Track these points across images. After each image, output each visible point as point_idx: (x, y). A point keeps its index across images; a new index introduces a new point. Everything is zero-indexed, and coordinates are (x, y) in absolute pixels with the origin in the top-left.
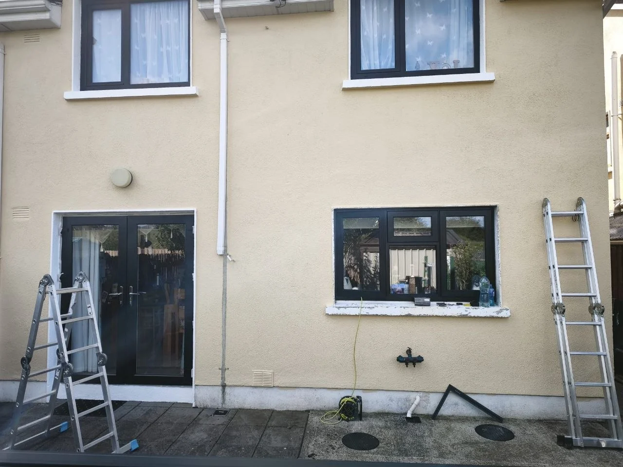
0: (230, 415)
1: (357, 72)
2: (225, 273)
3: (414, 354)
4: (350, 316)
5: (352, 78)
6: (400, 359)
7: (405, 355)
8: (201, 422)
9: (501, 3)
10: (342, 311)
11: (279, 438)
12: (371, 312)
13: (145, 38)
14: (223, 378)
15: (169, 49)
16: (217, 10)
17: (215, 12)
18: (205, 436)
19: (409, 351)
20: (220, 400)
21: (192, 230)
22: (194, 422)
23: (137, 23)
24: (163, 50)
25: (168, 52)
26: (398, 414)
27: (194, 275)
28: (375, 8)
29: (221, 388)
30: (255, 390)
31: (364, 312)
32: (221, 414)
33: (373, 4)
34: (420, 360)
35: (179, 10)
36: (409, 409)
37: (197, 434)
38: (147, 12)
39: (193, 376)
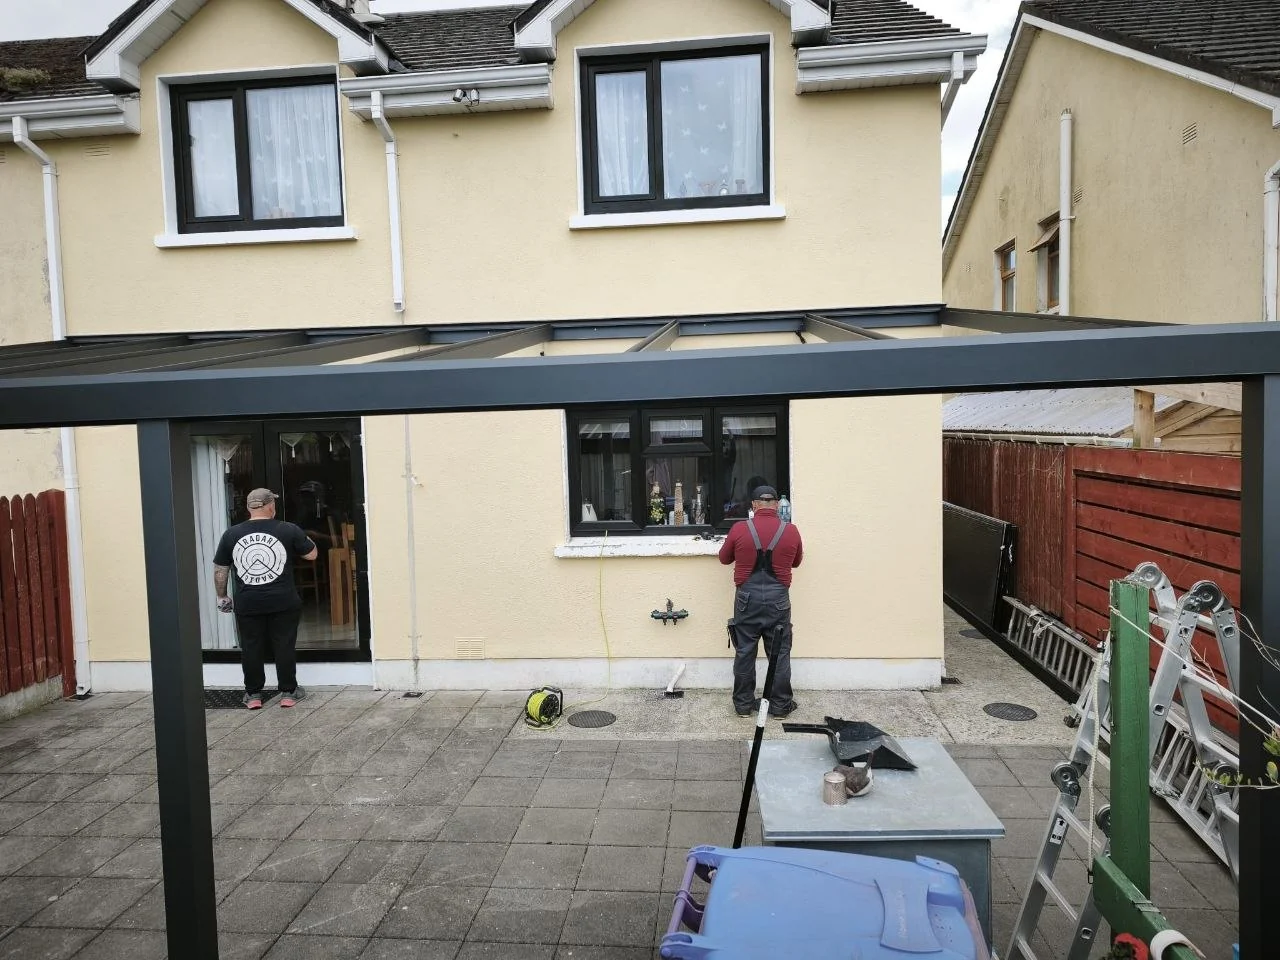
0: (424, 698)
1: (594, 202)
2: (410, 502)
3: (676, 609)
4: (587, 558)
5: (586, 213)
6: (656, 616)
7: (663, 609)
8: (384, 706)
9: (796, 99)
10: (576, 553)
11: (485, 720)
12: (618, 552)
13: (271, 141)
14: (415, 649)
15: (310, 159)
16: (377, 114)
17: (373, 116)
18: (387, 720)
19: (670, 605)
20: (412, 679)
21: (359, 440)
22: (376, 706)
23: (257, 119)
24: (302, 162)
25: (308, 163)
26: (656, 689)
27: (366, 505)
28: (621, 96)
29: (412, 663)
30: (460, 664)
31: (607, 552)
32: (413, 696)
33: (618, 91)
34: (683, 616)
35: (322, 101)
36: (670, 681)
37: (377, 719)
38: (273, 105)
39: (372, 648)
